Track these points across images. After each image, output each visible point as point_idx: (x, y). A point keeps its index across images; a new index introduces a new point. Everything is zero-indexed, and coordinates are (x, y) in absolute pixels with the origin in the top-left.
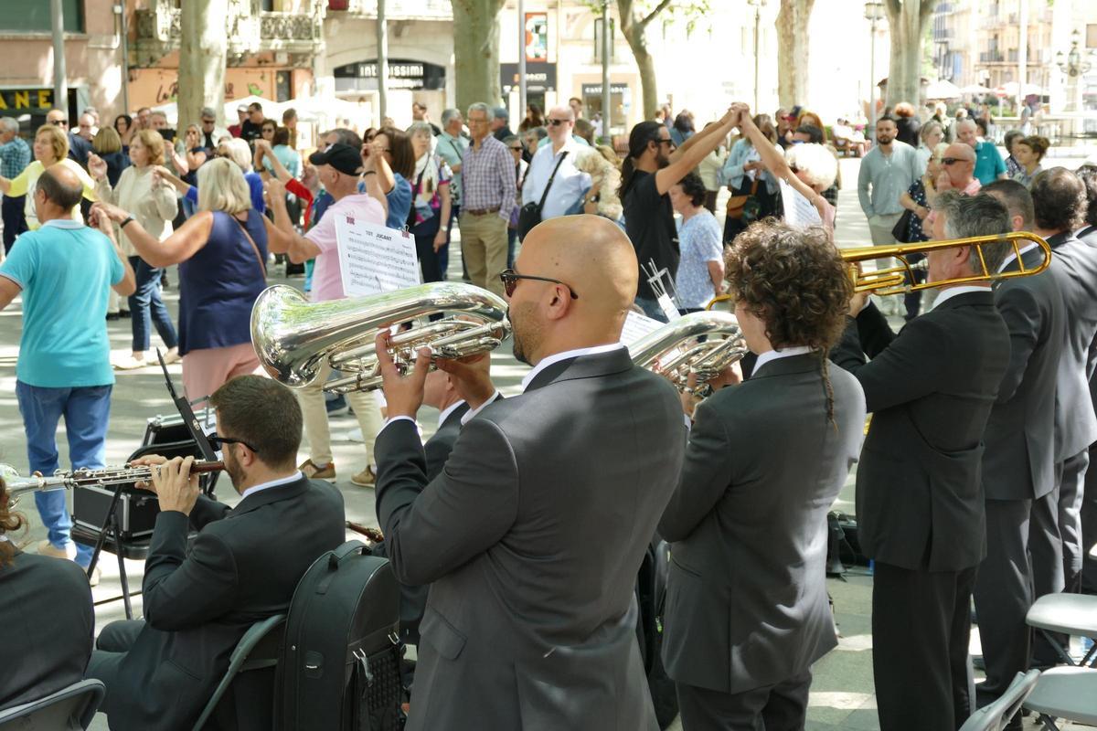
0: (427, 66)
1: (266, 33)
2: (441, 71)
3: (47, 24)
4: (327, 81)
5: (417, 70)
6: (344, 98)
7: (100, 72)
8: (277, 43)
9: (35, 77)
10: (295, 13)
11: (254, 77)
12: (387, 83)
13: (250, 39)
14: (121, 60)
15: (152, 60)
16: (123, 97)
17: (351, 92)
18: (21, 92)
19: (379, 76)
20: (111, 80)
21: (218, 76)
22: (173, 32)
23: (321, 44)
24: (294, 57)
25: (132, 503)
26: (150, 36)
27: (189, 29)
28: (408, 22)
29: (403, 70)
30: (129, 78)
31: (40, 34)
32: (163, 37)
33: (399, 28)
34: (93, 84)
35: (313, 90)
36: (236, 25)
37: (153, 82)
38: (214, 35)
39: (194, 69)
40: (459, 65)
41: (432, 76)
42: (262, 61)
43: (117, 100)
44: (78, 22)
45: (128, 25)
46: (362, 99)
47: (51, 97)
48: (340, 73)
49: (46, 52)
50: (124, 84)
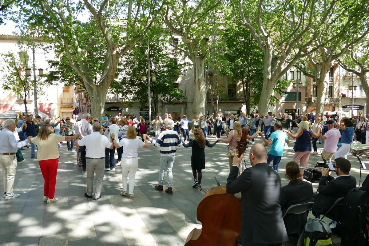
0: (360, 106)
1: (331, 101)
2: (363, 107)
3: (296, 100)
4: (341, 108)
5: (358, 107)
6: (344, 111)
7: (303, 107)
8: (332, 102)
9: (293, 108)
10: (336, 97)
11: (328, 108)
12: (353, 109)
13: (328, 102)
14: (306, 105)
15: (311, 105)
16: (306, 111)
17: (345, 110)
18: (290, 110)
19: (352, 108)
20: (304, 108)
21: (323, 108)
22: (315, 101)
23: (340, 102)
24: (335, 105)
25: (313, 174)
26: (311, 101)
27: (318, 100)
28: (357, 99)
29: (356, 107)
30: (307, 108)
31: (294, 101)
32: (313, 102)
33: (355, 100)
34: (301, 109)
35: (339, 110)
36: (325, 100)
37: (311, 108)
38: (322, 101)
39: (319, 107)
40: (367, 106)
41: (361, 108)
42: (330, 105)
43: (305, 111)
44: (300, 100)
45: (307, 100)
46: (347, 111)
47: (295, 110)
48: (343, 107)
49: (295, 104)
50: (306, 109)
